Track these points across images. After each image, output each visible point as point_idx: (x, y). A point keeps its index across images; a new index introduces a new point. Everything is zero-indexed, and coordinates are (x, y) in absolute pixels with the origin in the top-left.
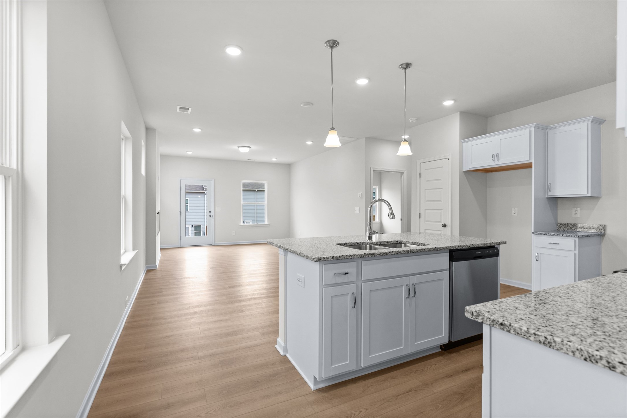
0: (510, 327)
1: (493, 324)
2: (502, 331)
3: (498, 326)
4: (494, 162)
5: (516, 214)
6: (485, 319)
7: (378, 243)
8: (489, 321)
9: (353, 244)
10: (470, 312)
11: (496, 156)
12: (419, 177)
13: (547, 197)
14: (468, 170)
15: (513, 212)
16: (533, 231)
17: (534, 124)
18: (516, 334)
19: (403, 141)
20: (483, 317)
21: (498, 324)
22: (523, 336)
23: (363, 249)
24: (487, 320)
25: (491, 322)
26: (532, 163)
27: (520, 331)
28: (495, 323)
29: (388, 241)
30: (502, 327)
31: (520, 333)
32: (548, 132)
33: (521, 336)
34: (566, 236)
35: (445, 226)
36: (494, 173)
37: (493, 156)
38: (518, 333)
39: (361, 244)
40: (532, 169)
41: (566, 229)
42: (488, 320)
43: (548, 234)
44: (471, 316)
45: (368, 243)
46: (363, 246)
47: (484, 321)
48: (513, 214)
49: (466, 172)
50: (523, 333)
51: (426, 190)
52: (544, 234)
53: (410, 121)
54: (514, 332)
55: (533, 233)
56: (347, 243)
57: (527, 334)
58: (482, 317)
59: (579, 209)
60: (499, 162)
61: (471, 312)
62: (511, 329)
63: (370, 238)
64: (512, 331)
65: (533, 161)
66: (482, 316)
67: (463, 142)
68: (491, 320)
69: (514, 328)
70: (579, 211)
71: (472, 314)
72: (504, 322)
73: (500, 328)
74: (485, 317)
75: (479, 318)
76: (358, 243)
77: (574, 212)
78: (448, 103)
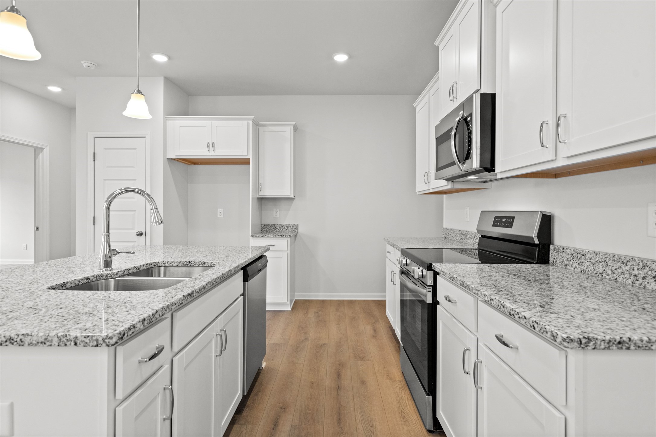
0: (630, 343)
1: (609, 347)
2: (622, 351)
3: (616, 346)
4: (209, 153)
5: (222, 216)
6: (599, 343)
7: (126, 272)
8: (604, 344)
9: (79, 281)
10: (576, 340)
11: (211, 145)
12: (93, 160)
13: (258, 197)
14: (174, 157)
15: (219, 213)
16: (250, 234)
17: (252, 117)
18: (637, 348)
19: (136, 91)
20: (596, 342)
21: (615, 344)
22: (644, 348)
23: (100, 288)
24: (600, 343)
25: (606, 344)
26: (249, 159)
27: (642, 343)
28: (611, 343)
29: (139, 265)
30: (620, 346)
31: (641, 345)
32: (258, 128)
33: (642, 348)
34: (281, 237)
35: (141, 234)
36: (197, 165)
37: (208, 145)
38: (639, 347)
39: (94, 280)
40: (250, 166)
41: (269, 230)
42: (602, 343)
43: (265, 236)
44: (579, 346)
45: (109, 275)
46: (99, 282)
47: (597, 346)
48: (219, 216)
49: (171, 160)
50: (645, 344)
51: (105, 180)
52: (262, 237)
53: (84, 65)
54: (634, 347)
55: (252, 236)
56: (67, 283)
57: (648, 344)
58: (594, 342)
59: (278, 209)
60: (214, 153)
61: (579, 340)
62: (630, 345)
63: (108, 264)
64: (632, 347)
65: (250, 157)
66: (594, 340)
67: (167, 120)
68: (607, 341)
69: (634, 342)
70: (279, 211)
71: (579, 342)
72: (622, 340)
73: (618, 348)
74: (598, 340)
75: (590, 345)
76: (88, 279)
77: (274, 213)
78: (160, 58)
